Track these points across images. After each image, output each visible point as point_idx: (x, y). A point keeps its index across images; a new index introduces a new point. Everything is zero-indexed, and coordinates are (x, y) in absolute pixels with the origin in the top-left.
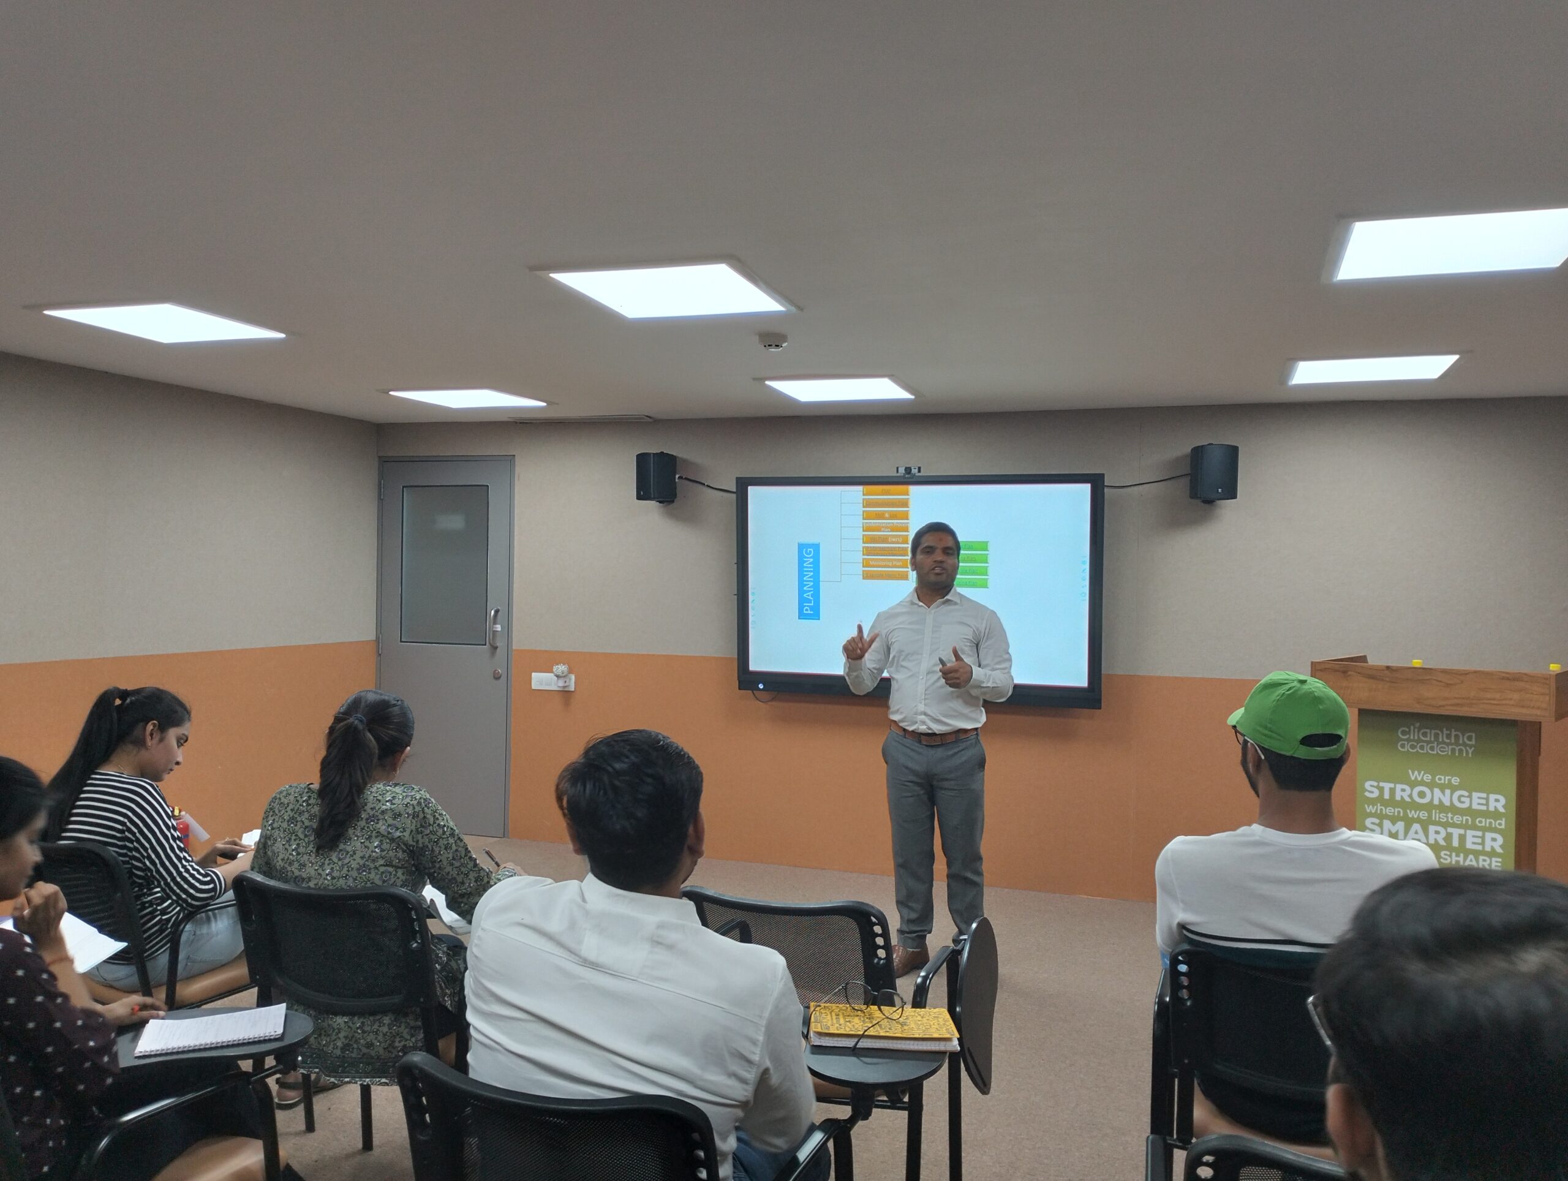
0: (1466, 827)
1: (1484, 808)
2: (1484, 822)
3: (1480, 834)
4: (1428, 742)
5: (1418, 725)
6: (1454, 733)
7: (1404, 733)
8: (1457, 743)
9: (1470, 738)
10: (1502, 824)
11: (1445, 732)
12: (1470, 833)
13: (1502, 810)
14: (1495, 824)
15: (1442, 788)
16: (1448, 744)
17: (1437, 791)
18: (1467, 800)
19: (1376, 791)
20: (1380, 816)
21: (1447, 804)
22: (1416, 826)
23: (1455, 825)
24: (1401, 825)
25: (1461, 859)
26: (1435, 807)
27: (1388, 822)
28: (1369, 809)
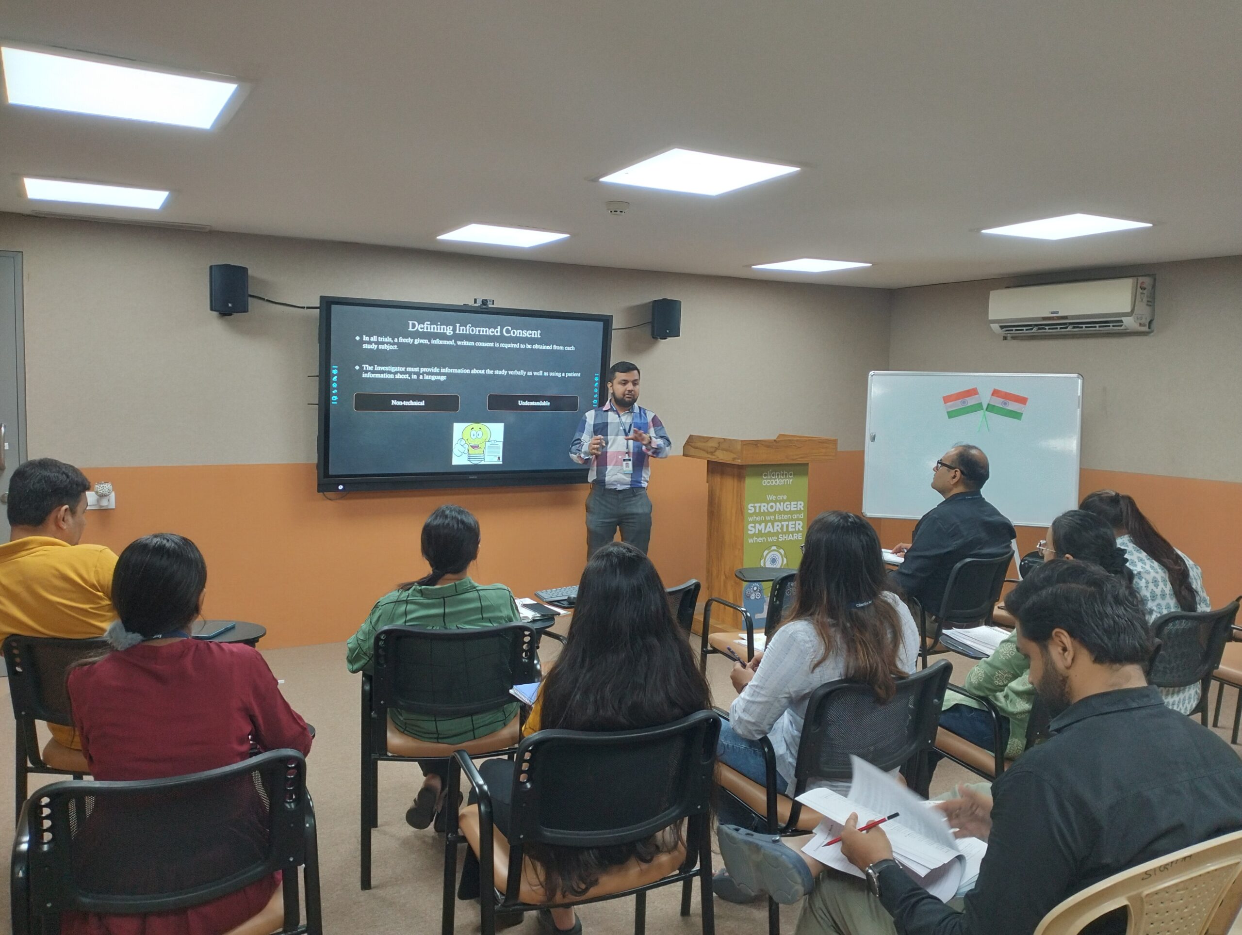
0: (788, 520)
1: (796, 509)
2: (795, 516)
3: (794, 522)
5: (771, 470)
7: (765, 476)
10: (802, 516)
12: (791, 523)
13: (802, 509)
14: (800, 517)
15: (780, 502)
17: (778, 504)
19: (753, 509)
20: (754, 522)
21: (782, 510)
22: (769, 524)
23: (785, 521)
24: (763, 524)
25: (787, 537)
26: (777, 513)
27: (757, 525)
28: (750, 519)
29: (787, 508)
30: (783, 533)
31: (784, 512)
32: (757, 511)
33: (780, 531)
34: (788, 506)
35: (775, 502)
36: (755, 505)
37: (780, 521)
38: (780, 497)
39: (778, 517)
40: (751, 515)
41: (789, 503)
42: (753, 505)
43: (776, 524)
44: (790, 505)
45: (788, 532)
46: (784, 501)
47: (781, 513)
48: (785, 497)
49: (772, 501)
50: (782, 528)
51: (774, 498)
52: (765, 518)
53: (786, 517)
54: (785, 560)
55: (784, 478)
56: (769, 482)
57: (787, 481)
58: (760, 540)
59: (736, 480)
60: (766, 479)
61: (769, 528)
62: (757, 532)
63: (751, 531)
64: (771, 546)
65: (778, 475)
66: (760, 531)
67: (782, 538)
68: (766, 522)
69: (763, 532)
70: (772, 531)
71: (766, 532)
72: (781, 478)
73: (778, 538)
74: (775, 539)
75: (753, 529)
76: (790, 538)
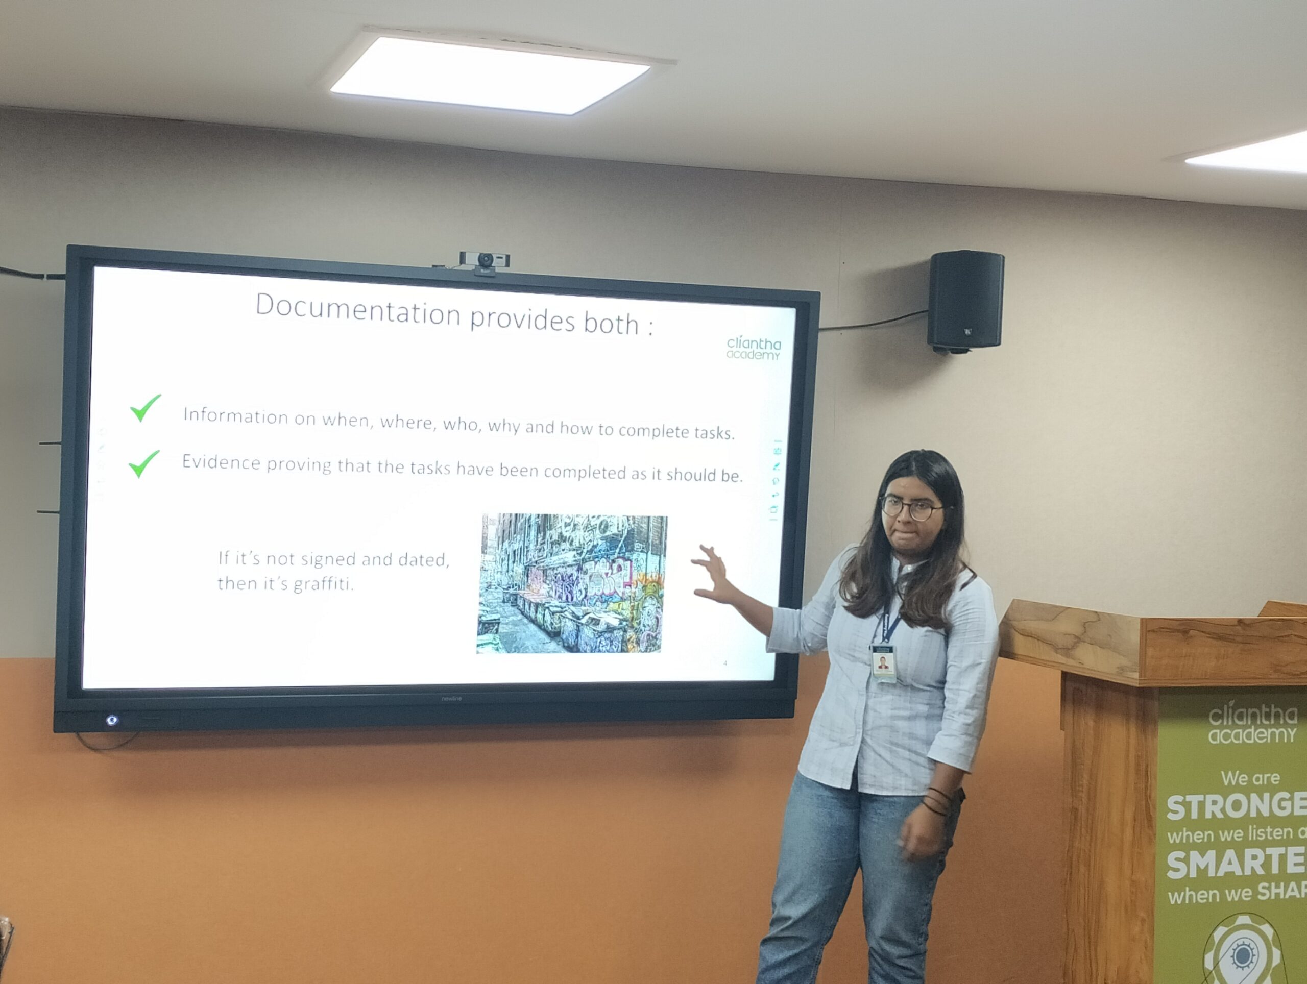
0: (1287, 843)
4: (1244, 727)
5: (1232, 703)
6: (1274, 710)
7: (1216, 718)
8: (1277, 725)
9: (1292, 717)
11: (1264, 710)
15: (1259, 791)
16: (1267, 727)
18: (1289, 805)
19: (1182, 810)
20: (1187, 847)
21: (1266, 813)
22: (1230, 854)
23: (1275, 843)
24: (1211, 854)
25: (1281, 890)
26: (1253, 821)
27: (1194, 855)
28: (1173, 838)
29: (1284, 809)
30: (1268, 877)
31: (1274, 821)
32: (1194, 815)
33: (1260, 871)
34: (1284, 804)
35: (1247, 790)
36: (1189, 798)
37: (1263, 845)
38: (1260, 779)
39: (1255, 833)
40: (1177, 826)
42: (1180, 798)
43: (1249, 852)
46: (1273, 790)
47: (1261, 821)
48: (1275, 778)
49: (1237, 788)
50: (1267, 864)
51: (1243, 779)
52: (1217, 837)
53: (1278, 833)
54: (1277, 953)
55: (1271, 726)
56: (1226, 737)
57: (1281, 733)
58: (1202, 897)
59: (1133, 729)
60: (1221, 728)
61: (1230, 864)
62: (1193, 874)
63: (1177, 870)
64: (1235, 915)
65: (1254, 716)
66: (1202, 872)
67: (1267, 892)
68: (1220, 850)
69: (1211, 873)
70: (1239, 873)
71: (1221, 873)
72: (1262, 726)
73: (1256, 893)
74: (1246, 894)
75: (1182, 866)
76: (1293, 891)
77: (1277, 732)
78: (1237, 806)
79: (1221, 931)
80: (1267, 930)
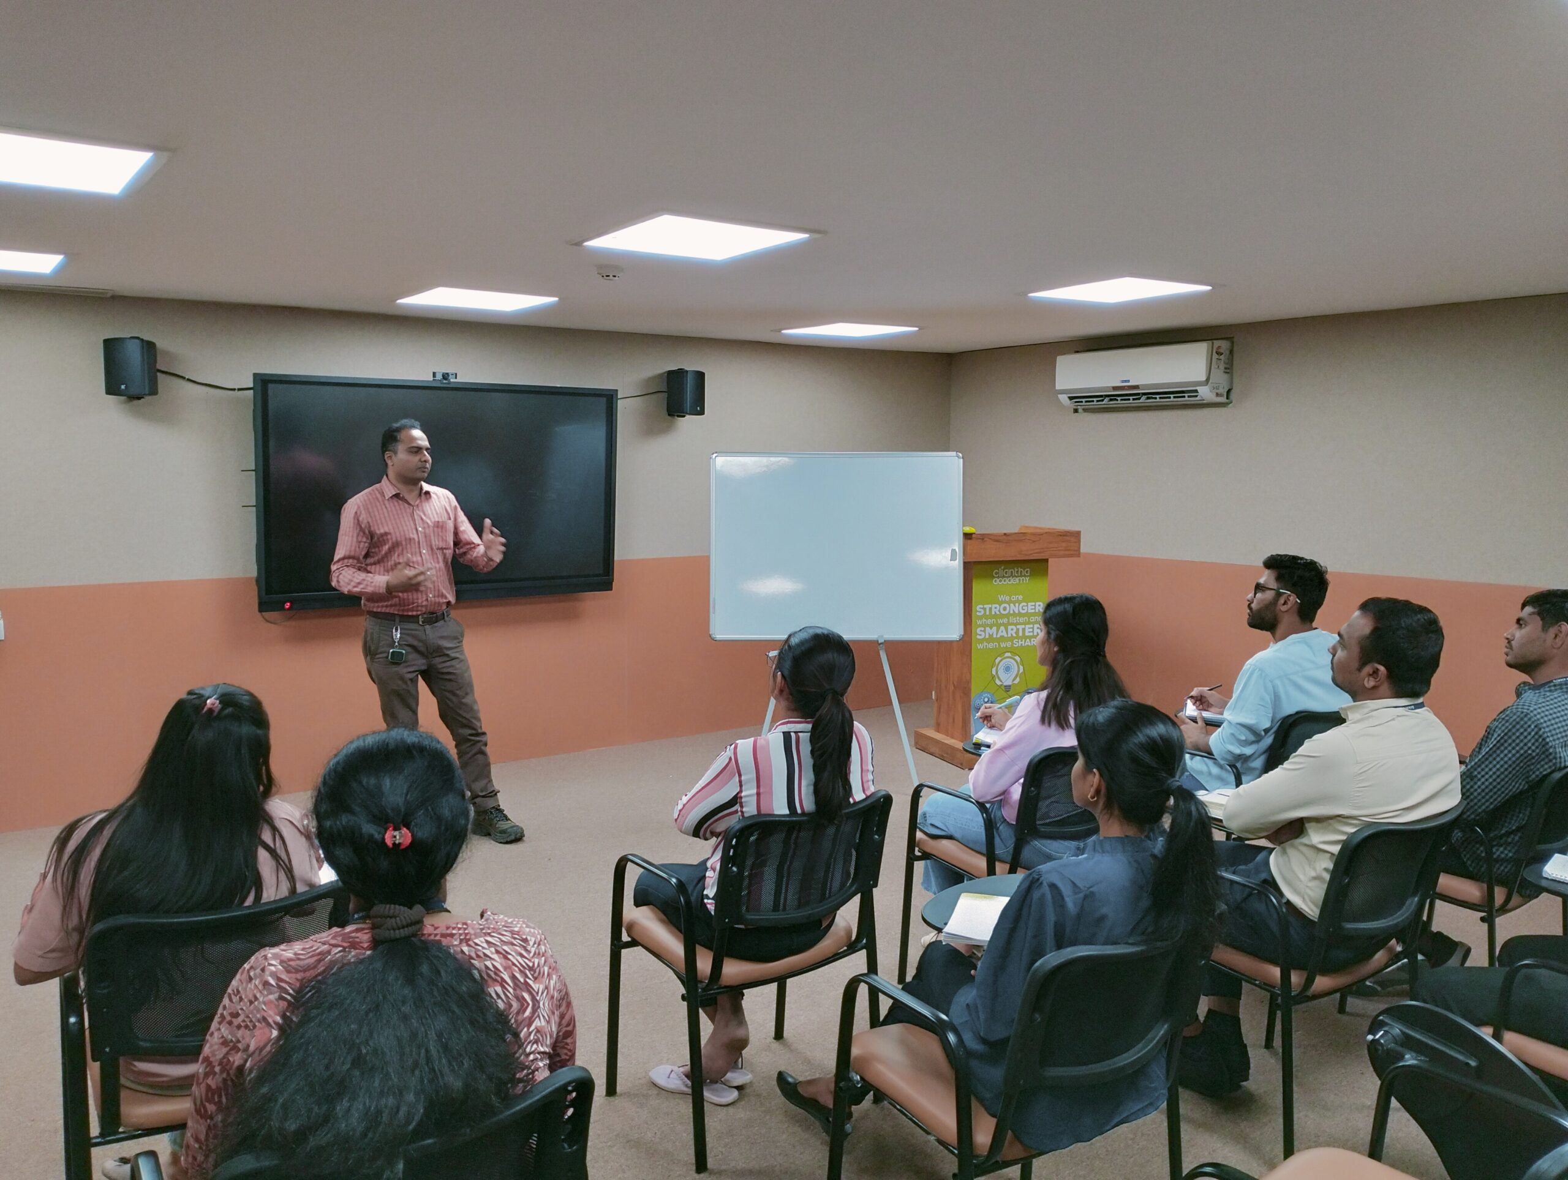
0: (1025, 624)
1: (1033, 611)
2: (1033, 619)
3: (1031, 626)
4: (1008, 577)
5: (1004, 568)
6: (1020, 570)
7: (996, 573)
8: (1021, 576)
9: (1027, 572)
11: (1016, 570)
12: (1027, 626)
15: (1014, 603)
16: (1017, 577)
17: (1012, 605)
18: (1025, 608)
19: (982, 611)
20: (985, 626)
21: (1017, 612)
22: (1002, 628)
23: (1020, 624)
24: (995, 628)
25: (1023, 642)
26: (1011, 615)
27: (988, 629)
28: (979, 622)
29: (1023, 609)
30: (1018, 637)
31: (1020, 615)
32: (988, 613)
33: (1014, 635)
35: (1009, 603)
36: (985, 606)
37: (1016, 624)
38: (1014, 598)
39: (1013, 620)
40: (980, 618)
41: (1025, 604)
43: (1010, 627)
44: (1027, 606)
45: (1025, 637)
46: (1020, 602)
47: (1014, 614)
48: (1020, 598)
49: (1005, 602)
50: (1017, 632)
51: (1007, 598)
52: (997, 621)
53: (1022, 620)
54: (1021, 667)
56: (1000, 581)
57: (1024, 582)
58: (991, 646)
61: (1002, 632)
62: (987, 637)
63: (981, 636)
64: (1004, 653)
65: (1012, 573)
66: (991, 636)
67: (1018, 643)
68: (998, 626)
69: (995, 636)
70: (1006, 636)
71: (998, 636)
73: (1013, 643)
74: (1009, 644)
75: (983, 633)
76: (1028, 643)
77: (1021, 578)
78: (1005, 609)
79: (999, 659)
80: (1017, 658)
